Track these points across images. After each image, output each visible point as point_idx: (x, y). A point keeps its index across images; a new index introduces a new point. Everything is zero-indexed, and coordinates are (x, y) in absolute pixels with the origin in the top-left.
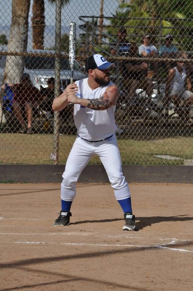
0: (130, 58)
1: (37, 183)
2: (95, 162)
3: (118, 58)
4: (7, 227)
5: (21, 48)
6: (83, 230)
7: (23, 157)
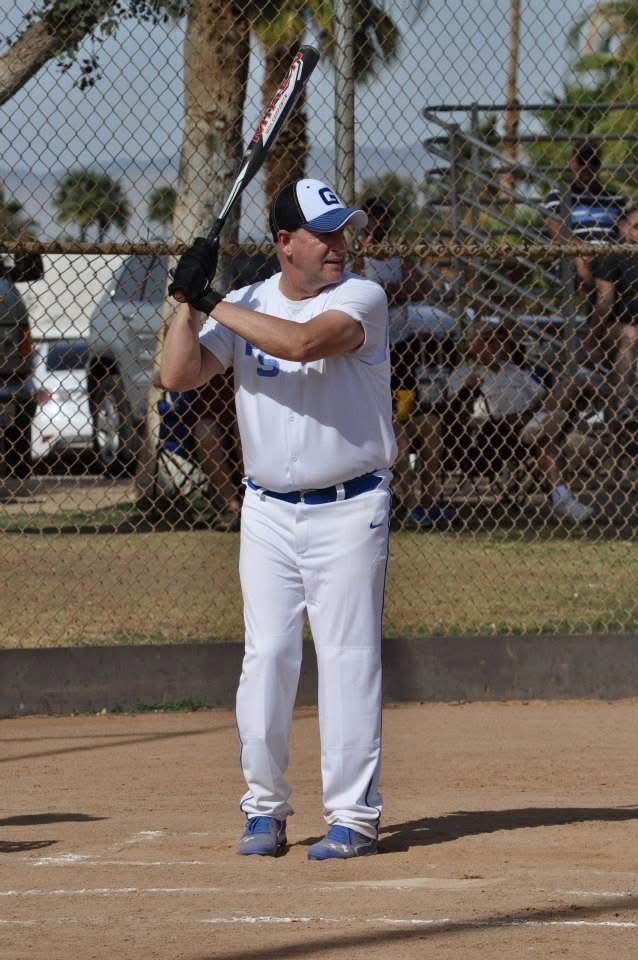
2: (493, 625)
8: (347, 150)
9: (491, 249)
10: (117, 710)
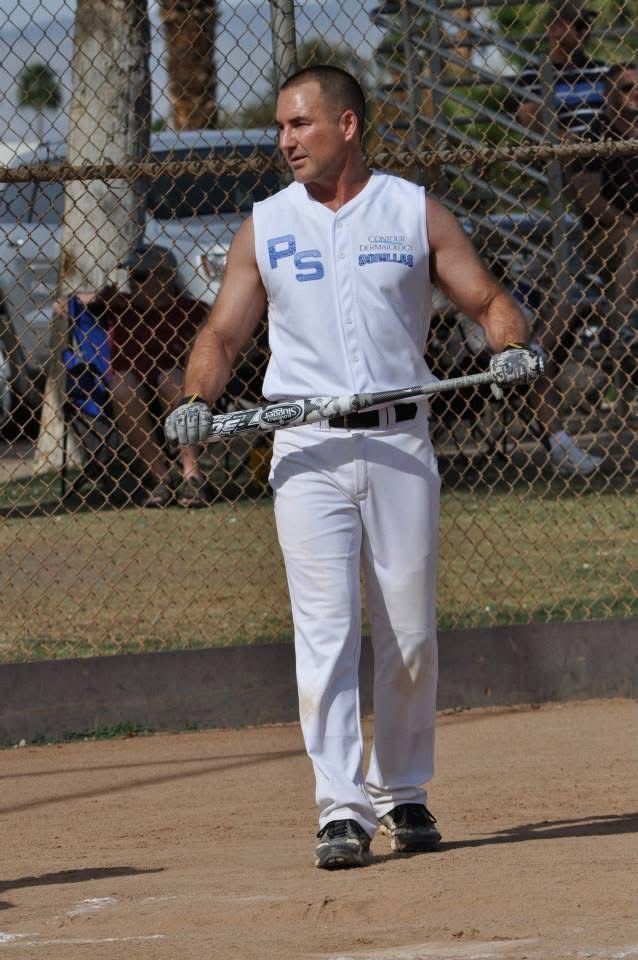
0: (609, 144)
1: (242, 726)
2: (487, 609)
3: (556, 148)
4: (130, 942)
5: (125, 133)
6: (467, 932)
7: (174, 612)
8: (286, 40)
9: (468, 154)
10: (38, 740)
